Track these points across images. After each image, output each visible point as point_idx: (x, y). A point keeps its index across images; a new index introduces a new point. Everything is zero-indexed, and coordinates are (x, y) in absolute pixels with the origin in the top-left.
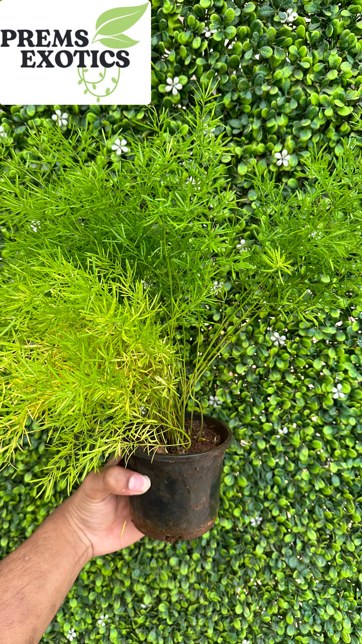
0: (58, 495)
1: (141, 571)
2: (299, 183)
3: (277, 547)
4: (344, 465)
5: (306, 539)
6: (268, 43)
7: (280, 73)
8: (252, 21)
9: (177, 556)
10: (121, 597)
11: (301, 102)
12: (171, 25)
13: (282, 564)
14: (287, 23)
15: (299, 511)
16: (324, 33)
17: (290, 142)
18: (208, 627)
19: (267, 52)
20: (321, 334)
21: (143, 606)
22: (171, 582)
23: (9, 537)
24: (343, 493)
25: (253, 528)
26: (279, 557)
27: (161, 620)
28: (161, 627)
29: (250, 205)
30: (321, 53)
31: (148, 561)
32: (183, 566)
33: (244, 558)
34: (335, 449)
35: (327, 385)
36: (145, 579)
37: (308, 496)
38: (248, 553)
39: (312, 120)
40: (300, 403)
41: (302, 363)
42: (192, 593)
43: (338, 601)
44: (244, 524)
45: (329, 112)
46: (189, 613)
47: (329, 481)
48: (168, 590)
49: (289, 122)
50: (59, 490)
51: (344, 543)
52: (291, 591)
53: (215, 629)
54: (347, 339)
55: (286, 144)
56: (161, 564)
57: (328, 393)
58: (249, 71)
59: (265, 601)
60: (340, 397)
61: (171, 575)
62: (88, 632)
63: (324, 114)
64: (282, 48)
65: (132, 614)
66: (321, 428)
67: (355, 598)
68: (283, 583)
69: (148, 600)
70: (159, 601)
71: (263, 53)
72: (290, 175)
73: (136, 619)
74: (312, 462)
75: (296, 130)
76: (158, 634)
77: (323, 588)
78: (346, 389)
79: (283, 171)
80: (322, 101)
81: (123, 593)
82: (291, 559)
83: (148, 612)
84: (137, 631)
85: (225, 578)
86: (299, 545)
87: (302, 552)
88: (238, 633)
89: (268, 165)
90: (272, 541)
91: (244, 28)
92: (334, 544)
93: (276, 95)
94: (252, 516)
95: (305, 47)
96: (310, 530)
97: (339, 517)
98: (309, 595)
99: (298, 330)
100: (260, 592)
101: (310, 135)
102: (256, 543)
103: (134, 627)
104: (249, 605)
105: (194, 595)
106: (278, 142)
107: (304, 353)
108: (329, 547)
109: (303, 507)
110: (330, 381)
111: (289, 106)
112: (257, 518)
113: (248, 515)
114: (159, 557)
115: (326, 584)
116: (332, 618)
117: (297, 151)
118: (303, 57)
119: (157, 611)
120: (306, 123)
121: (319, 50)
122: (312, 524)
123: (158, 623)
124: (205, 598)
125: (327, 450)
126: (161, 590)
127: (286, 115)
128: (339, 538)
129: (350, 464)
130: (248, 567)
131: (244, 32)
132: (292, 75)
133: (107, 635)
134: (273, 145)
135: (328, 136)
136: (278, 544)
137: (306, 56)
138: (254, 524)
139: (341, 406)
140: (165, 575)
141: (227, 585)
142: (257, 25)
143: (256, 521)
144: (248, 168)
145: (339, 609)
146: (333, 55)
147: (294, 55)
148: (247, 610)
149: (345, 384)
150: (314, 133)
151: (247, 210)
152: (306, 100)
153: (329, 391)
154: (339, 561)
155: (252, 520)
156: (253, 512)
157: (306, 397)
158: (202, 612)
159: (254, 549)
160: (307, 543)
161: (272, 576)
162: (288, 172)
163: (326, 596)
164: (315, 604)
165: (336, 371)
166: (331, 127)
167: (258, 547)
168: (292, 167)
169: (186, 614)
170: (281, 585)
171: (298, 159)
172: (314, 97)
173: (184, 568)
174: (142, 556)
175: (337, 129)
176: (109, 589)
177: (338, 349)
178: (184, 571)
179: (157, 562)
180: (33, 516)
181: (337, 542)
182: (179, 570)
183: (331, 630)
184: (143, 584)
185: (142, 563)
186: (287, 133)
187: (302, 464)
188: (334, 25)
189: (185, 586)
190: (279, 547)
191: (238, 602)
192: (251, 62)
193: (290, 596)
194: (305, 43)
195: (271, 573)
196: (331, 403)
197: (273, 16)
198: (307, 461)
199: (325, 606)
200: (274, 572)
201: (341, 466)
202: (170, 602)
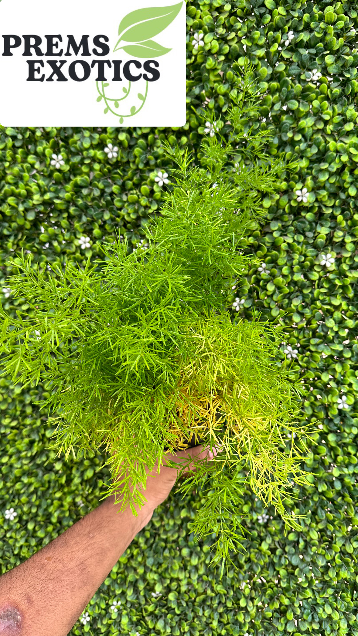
0: (84, 483)
1: (155, 560)
2: (316, 217)
3: (281, 545)
4: (346, 471)
5: (308, 539)
6: (295, 98)
7: (303, 122)
8: (282, 78)
9: (188, 547)
10: (134, 584)
11: (321, 148)
12: (212, 78)
13: (285, 561)
14: (312, 81)
15: (303, 511)
16: (343, 90)
17: (309, 182)
18: (213, 619)
19: (294, 105)
20: (330, 350)
21: (153, 594)
22: (182, 571)
23: (36, 521)
24: (343, 497)
25: (259, 525)
26: (282, 554)
27: (169, 609)
28: (169, 616)
29: (271, 233)
30: (340, 108)
31: (162, 550)
32: (193, 557)
33: (250, 553)
34: (338, 455)
35: (333, 396)
36: (158, 568)
37: (312, 498)
38: (254, 548)
39: (330, 164)
40: (308, 411)
41: (311, 375)
42: (200, 584)
43: (336, 601)
44: (251, 520)
45: (345, 158)
46: (196, 604)
47: (331, 485)
48: (178, 580)
49: (310, 164)
50: (85, 478)
51: (344, 545)
52: (292, 588)
53: (219, 622)
54: (352, 356)
55: (306, 183)
56: (173, 554)
57: (334, 403)
58: (277, 120)
59: (267, 597)
60: (344, 407)
61: (182, 565)
62: (101, 617)
63: (340, 160)
64: (307, 102)
65: (143, 602)
66: (326, 435)
67: (352, 600)
68: (286, 580)
69: (159, 588)
70: (168, 590)
71: (290, 105)
72: (309, 209)
73: (146, 606)
74: (316, 466)
75: (316, 171)
76: (166, 623)
77: (322, 588)
78: (350, 400)
79: (303, 206)
80: (339, 148)
81: (136, 581)
82: (294, 557)
83: (158, 601)
84: (147, 618)
85: (232, 571)
86: (302, 544)
87: (304, 550)
88: (241, 626)
89: (290, 201)
90: (277, 539)
91: (275, 84)
92: (334, 545)
93: (300, 141)
94: (259, 513)
95: (326, 102)
96: (312, 530)
97: (339, 519)
98: (309, 594)
99: (309, 346)
100: (263, 588)
101: (327, 177)
102: (262, 539)
103: (144, 614)
104: (252, 599)
105: (202, 586)
106: (299, 181)
107: (314, 367)
108: (330, 548)
109: (307, 507)
110: (336, 392)
111: (310, 151)
112: (264, 515)
113: (256, 512)
114: (172, 547)
115: (326, 584)
116: (330, 617)
117: (315, 190)
118: (325, 110)
119: (167, 600)
120: (324, 166)
121: (338, 105)
122: (314, 525)
123: (167, 612)
124: (213, 591)
125: (331, 456)
126: (172, 580)
127: (308, 158)
128: (339, 540)
129: (351, 470)
130: (253, 561)
131: (274, 88)
132: (315, 125)
133: (118, 621)
134: (294, 183)
135: (343, 178)
136: (283, 542)
137: (327, 109)
138: (261, 522)
139: (345, 416)
140: (177, 565)
141: (233, 579)
142: (286, 82)
143: (263, 519)
144: (272, 202)
145: (336, 609)
146: (350, 110)
147: (316, 108)
148: (251, 604)
149: (349, 396)
150: (331, 175)
151: (269, 238)
152: (325, 146)
153: (335, 401)
154: (338, 561)
155: (260, 517)
156: (261, 509)
157: (313, 406)
158: (208, 603)
159: (260, 545)
160: (309, 543)
161: (275, 573)
162: (307, 207)
163: (324, 595)
164: (314, 603)
165: (342, 384)
166: (346, 170)
167: (263, 543)
168: (310, 203)
169: (194, 605)
170: (283, 582)
171: (316, 196)
172: (332, 144)
173: (195, 559)
174: (157, 546)
175: (352, 172)
176: (123, 576)
177: (344, 365)
178: (195, 561)
179: (170, 552)
180: (59, 503)
181: (337, 543)
182: (189, 561)
183: (329, 628)
184: (155, 572)
185: (156, 552)
186: (308, 174)
187: (307, 467)
188: (352, 85)
189: (195, 577)
190: (283, 545)
191: (243, 596)
192: (279, 112)
193: (291, 592)
194: (327, 98)
195: (275, 570)
196: (336, 412)
197: (300, 75)
198: (312, 465)
199: (324, 605)
200: (277, 568)
201: (343, 471)
202: (179, 592)
